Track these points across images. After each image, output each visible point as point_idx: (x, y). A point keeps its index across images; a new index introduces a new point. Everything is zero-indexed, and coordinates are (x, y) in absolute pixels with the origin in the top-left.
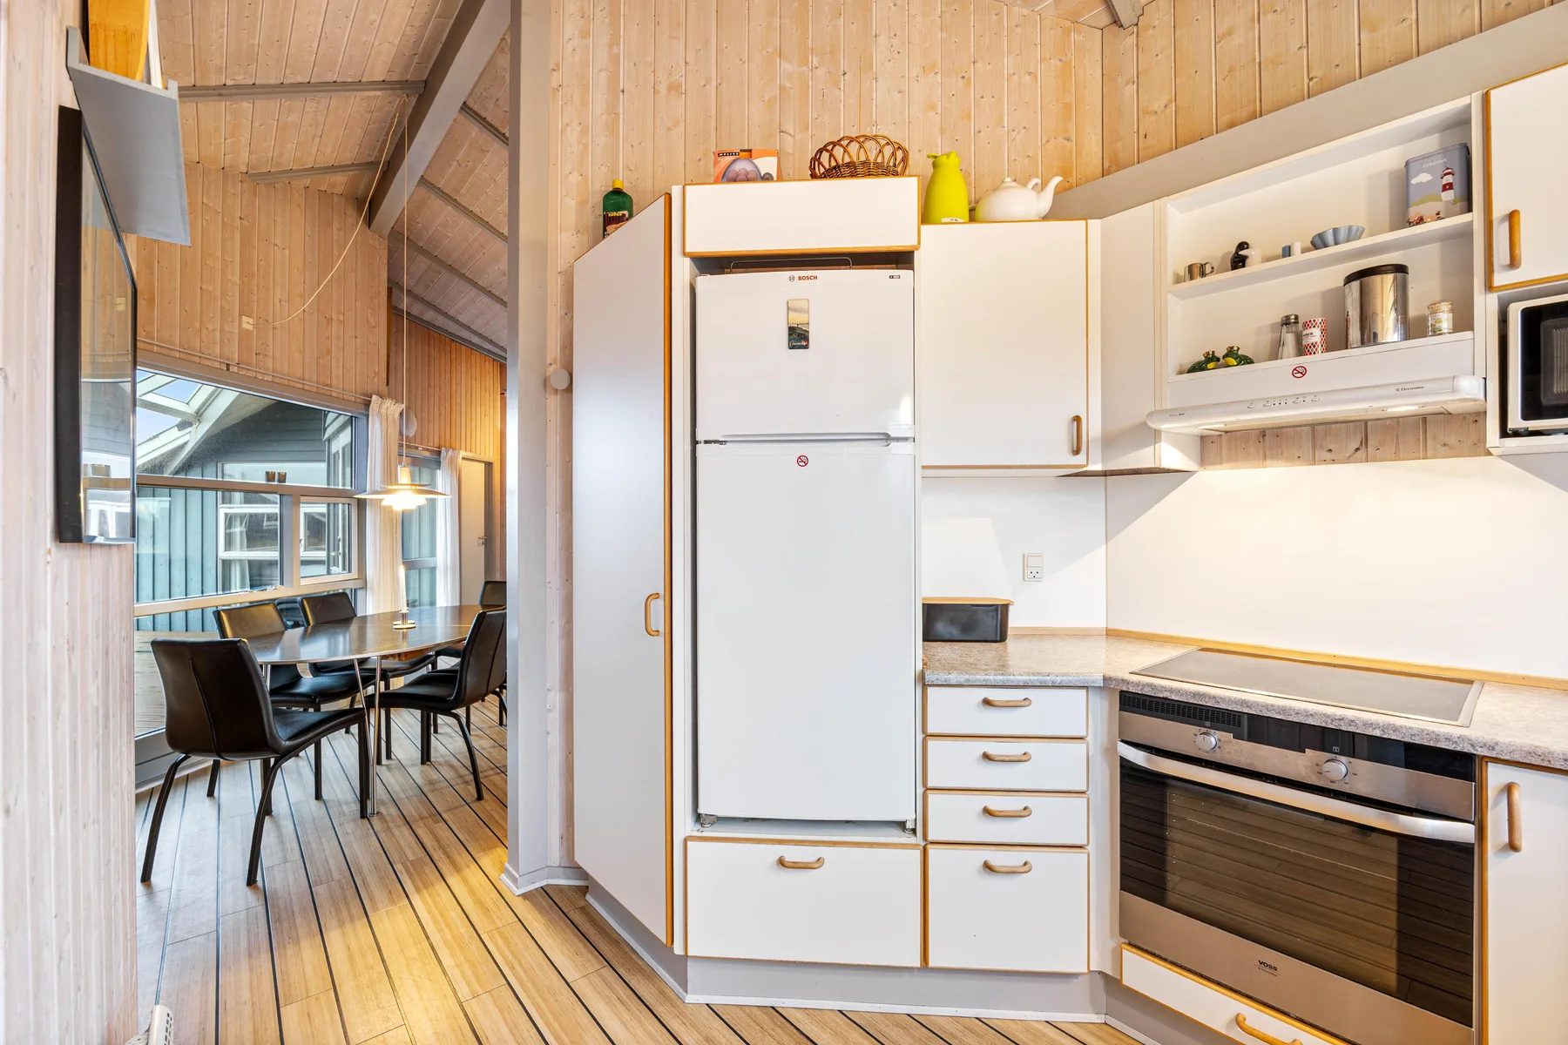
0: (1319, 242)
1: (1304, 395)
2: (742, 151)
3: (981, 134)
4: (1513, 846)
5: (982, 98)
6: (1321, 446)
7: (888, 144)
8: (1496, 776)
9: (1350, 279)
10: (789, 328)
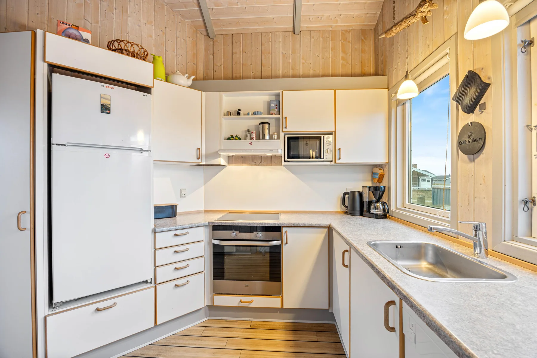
0: (254, 114)
1: (253, 149)
2: (73, 25)
3: (168, 52)
4: (287, 243)
5: (168, 40)
6: (254, 161)
7: (142, 48)
8: (284, 230)
9: (260, 124)
10: (101, 105)
